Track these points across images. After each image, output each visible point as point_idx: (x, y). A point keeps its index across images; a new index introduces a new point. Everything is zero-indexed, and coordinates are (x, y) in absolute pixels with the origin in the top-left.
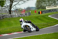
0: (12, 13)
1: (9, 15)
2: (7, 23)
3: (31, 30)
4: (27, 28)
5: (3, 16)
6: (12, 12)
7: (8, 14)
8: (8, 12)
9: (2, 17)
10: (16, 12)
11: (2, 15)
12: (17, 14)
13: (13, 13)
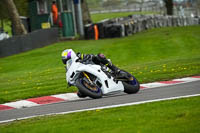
0: (175, 12)
1: (167, 17)
2: (157, 43)
3: (99, 91)
4: (83, 82)
5: (145, 22)
6: (175, 8)
7: (161, 15)
8: (161, 8)
9: (140, 25)
10: (191, 6)
11: (142, 16)
12: (192, 16)
13: (179, 10)
